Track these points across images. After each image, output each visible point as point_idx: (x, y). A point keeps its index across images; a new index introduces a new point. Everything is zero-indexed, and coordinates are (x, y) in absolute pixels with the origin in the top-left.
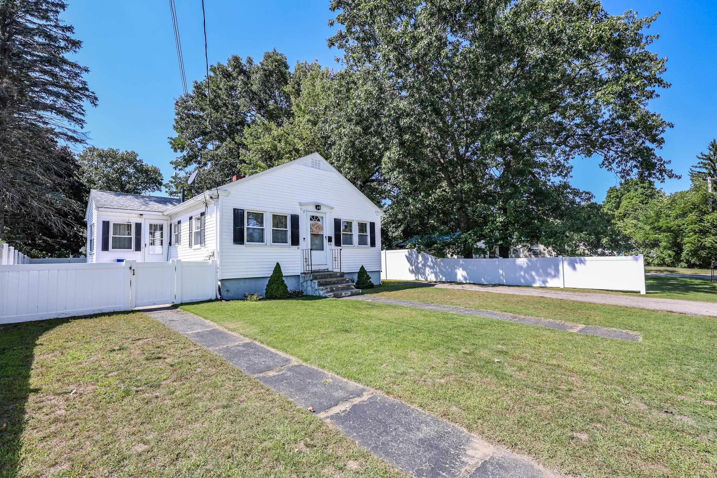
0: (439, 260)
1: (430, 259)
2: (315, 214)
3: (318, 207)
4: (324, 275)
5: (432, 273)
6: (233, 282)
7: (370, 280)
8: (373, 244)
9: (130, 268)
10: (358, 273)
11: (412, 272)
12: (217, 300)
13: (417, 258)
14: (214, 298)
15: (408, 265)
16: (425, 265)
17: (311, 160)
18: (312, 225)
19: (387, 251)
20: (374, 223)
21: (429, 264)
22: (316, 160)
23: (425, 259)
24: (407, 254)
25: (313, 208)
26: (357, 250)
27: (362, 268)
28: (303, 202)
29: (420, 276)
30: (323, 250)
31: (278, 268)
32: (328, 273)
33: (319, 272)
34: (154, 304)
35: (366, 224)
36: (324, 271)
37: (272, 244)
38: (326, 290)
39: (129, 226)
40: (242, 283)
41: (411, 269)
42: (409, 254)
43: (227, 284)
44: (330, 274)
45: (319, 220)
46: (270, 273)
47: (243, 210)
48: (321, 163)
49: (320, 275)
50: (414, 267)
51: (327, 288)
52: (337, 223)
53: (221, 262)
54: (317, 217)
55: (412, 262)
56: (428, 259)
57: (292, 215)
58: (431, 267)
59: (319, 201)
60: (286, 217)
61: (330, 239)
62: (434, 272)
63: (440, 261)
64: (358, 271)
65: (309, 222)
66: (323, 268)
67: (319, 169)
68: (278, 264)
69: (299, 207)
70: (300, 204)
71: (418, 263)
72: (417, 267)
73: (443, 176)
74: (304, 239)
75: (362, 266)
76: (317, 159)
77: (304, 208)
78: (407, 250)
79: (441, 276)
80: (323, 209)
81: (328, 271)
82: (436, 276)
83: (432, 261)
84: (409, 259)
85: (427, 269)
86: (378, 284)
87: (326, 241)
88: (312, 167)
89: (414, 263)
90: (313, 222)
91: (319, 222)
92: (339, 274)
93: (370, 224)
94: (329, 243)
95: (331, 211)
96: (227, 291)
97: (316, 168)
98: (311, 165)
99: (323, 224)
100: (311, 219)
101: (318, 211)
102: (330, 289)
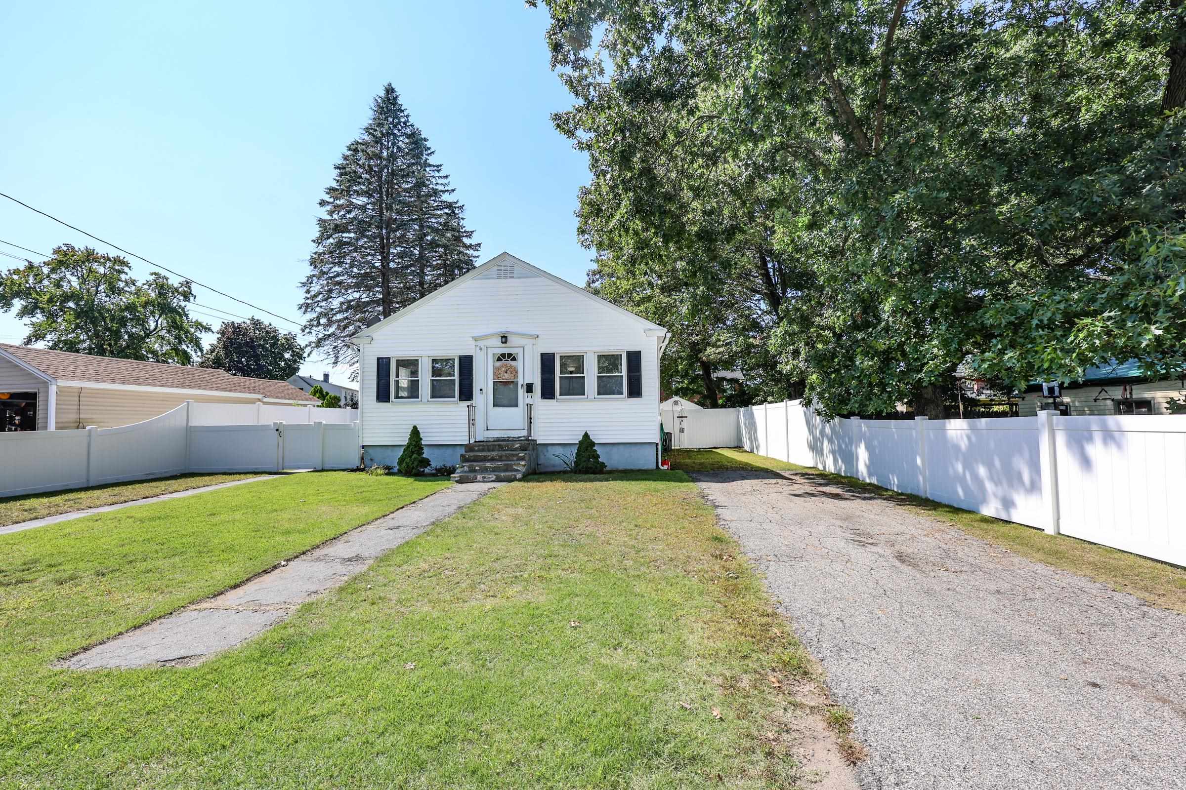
2: (506, 351)
3: (504, 339)
5: (830, 451)
6: (378, 449)
7: (600, 458)
8: (633, 393)
9: (277, 430)
11: (810, 448)
12: (358, 470)
14: (356, 466)
15: (806, 432)
17: (496, 268)
18: (497, 369)
20: (640, 352)
21: (827, 430)
22: (505, 266)
25: (497, 342)
27: (586, 436)
28: (478, 335)
29: (818, 458)
30: (516, 405)
31: (415, 432)
35: (618, 356)
37: (431, 400)
38: (461, 470)
40: (388, 451)
41: (809, 440)
43: (370, 451)
44: (499, 445)
45: (514, 359)
46: (404, 440)
47: (390, 359)
48: (516, 267)
50: (811, 436)
52: (547, 361)
53: (362, 424)
54: (510, 355)
55: (810, 427)
57: (461, 358)
58: (829, 439)
59: (503, 328)
60: (451, 360)
61: (530, 388)
65: (491, 365)
67: (512, 277)
68: (415, 428)
69: (473, 343)
70: (476, 339)
71: (816, 428)
72: (814, 438)
74: (481, 390)
75: (588, 434)
76: (506, 263)
77: (482, 344)
79: (840, 462)
80: (514, 341)
82: (835, 460)
85: (825, 444)
86: (650, 467)
87: (521, 392)
88: (501, 278)
89: (813, 430)
90: (499, 364)
91: (513, 363)
92: (517, 446)
93: (629, 354)
94: (530, 394)
95: (533, 341)
96: (371, 460)
97: (506, 278)
98: (496, 276)
99: (519, 364)
100: (499, 359)
101: (504, 345)
102: (469, 467)
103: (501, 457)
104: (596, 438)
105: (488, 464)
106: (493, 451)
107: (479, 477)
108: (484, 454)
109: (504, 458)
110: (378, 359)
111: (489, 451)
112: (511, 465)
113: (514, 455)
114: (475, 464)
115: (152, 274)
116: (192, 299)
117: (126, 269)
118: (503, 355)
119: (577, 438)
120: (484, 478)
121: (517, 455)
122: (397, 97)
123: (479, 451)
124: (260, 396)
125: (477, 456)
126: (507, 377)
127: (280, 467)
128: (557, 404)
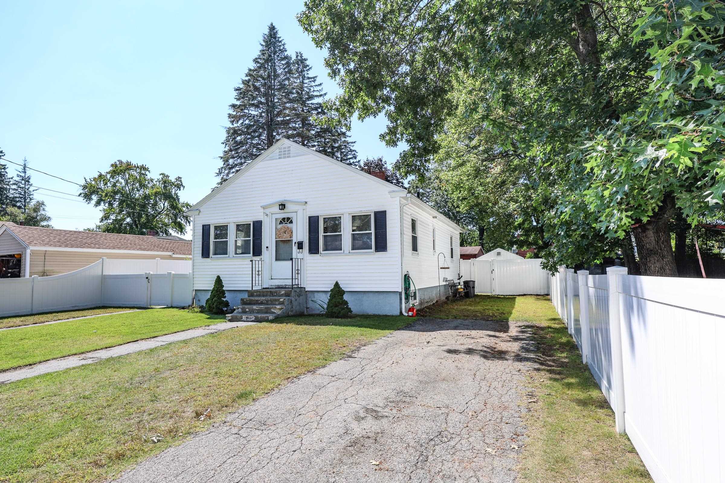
2: (286, 216)
3: (283, 206)
4: (263, 292)
6: (204, 293)
8: (381, 247)
9: (147, 278)
20: (385, 212)
22: (285, 148)
25: (276, 209)
27: (337, 284)
28: (265, 204)
31: (219, 281)
34: (159, 305)
35: (369, 216)
37: (234, 255)
43: (199, 294)
45: (291, 222)
47: (210, 226)
49: (257, 292)
52: (313, 222)
54: (288, 219)
57: (254, 223)
59: (280, 198)
60: (250, 224)
61: (300, 245)
65: (275, 227)
67: (289, 157)
68: (218, 277)
69: (262, 210)
70: (264, 207)
74: (267, 247)
75: (336, 282)
76: (284, 146)
77: (268, 211)
80: (290, 207)
86: (396, 313)
87: (295, 249)
88: (280, 158)
90: (280, 226)
91: (289, 225)
92: (283, 292)
93: (376, 213)
94: (301, 250)
95: (304, 207)
97: (285, 158)
98: (278, 157)
99: (293, 226)
100: (281, 223)
101: (282, 211)
102: (242, 309)
103: (267, 301)
104: (344, 287)
105: (255, 307)
106: (266, 296)
107: (244, 317)
108: (256, 298)
109: (270, 302)
110: (203, 226)
111: (263, 296)
112: (270, 309)
113: (276, 300)
114: (246, 307)
115: (161, 174)
116: (182, 188)
117: (147, 173)
118: (284, 219)
119: (329, 287)
120: (247, 318)
121: (279, 300)
122: (276, 32)
123: (257, 296)
124: (170, 253)
125: (252, 300)
126: (286, 237)
127: (149, 304)
128: (320, 258)
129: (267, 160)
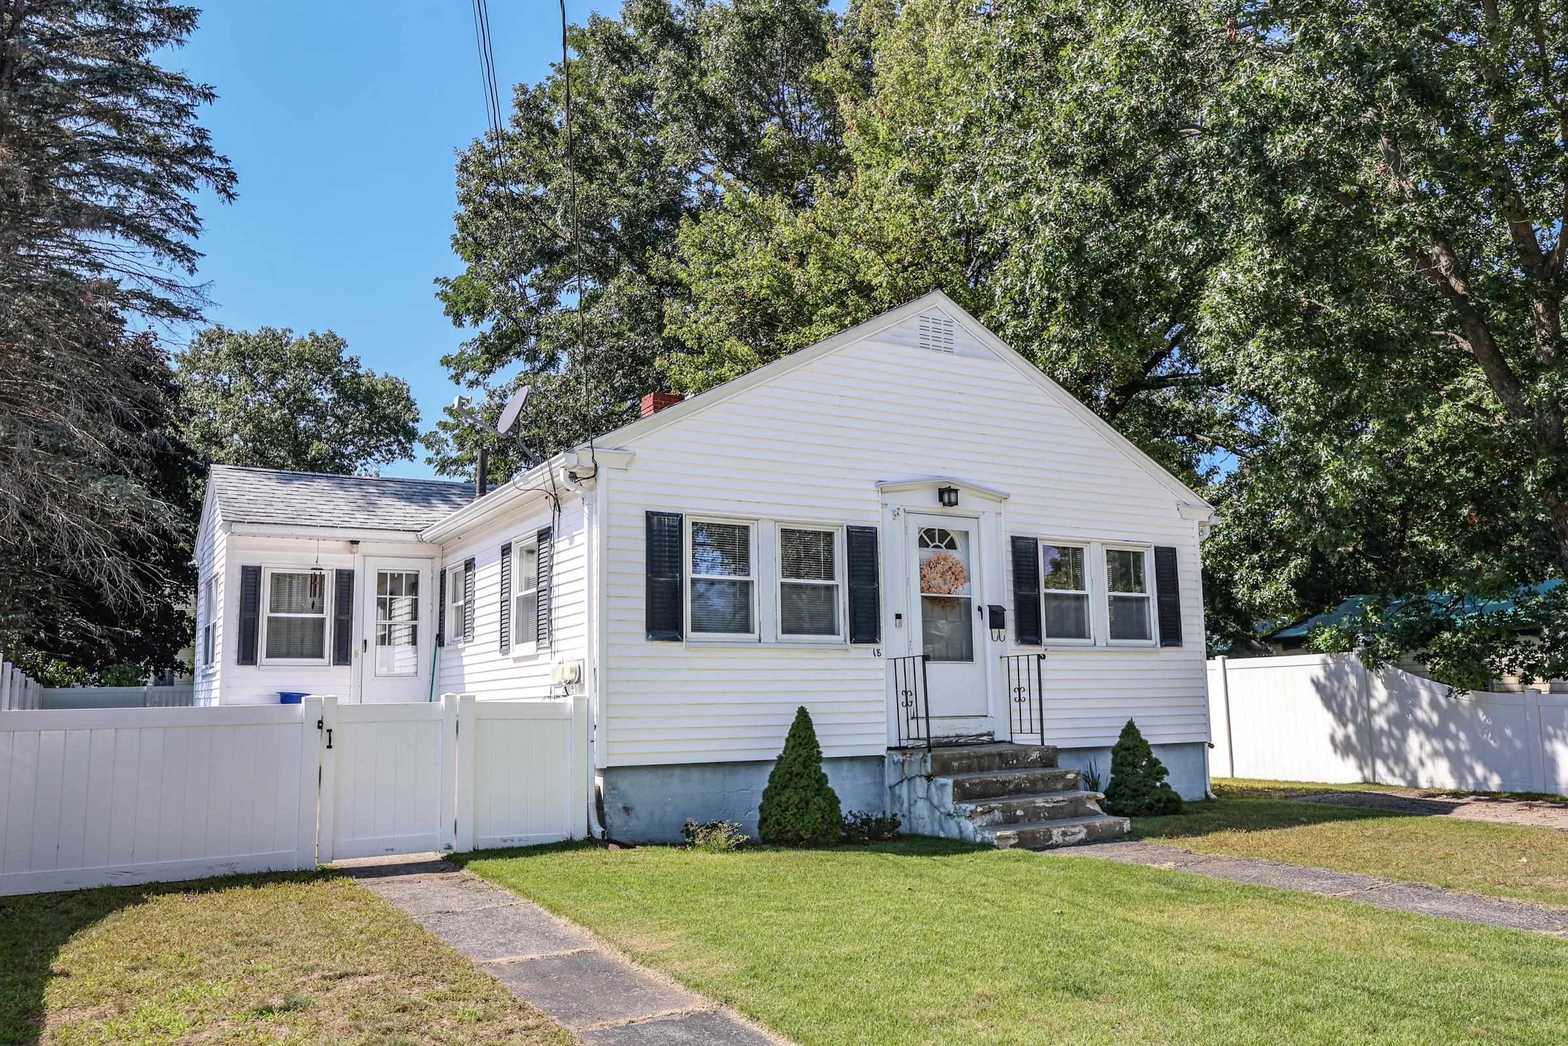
0: (1465, 700)
1: (1425, 696)
2: (937, 523)
3: (947, 495)
4: (979, 757)
5: (1436, 754)
6: (647, 777)
7: (1166, 779)
8: (1171, 634)
9: (320, 724)
10: (1115, 751)
11: (1344, 748)
12: (590, 842)
13: (1366, 689)
14: (581, 835)
15: (1325, 721)
16: (1401, 722)
17: (916, 323)
18: (926, 566)
19: (1231, 663)
20: (1172, 551)
21: (1420, 714)
22: (936, 321)
23: (1405, 698)
24: (1320, 673)
25: (929, 501)
26: (1106, 657)
27: (1130, 730)
28: (890, 477)
29: (1380, 767)
30: (970, 658)
31: (802, 726)
32: (993, 749)
33: (957, 745)
34: (390, 851)
35: (1138, 556)
36: (976, 741)
37: (781, 637)
38: (987, 818)
39: (316, 581)
40: (675, 782)
41: (1340, 734)
42: (1330, 675)
44: (1000, 755)
45: (952, 545)
46: (773, 747)
47: (680, 517)
48: (955, 328)
49: (961, 757)
50: (1351, 729)
51: (991, 811)
53: (606, 705)
54: (944, 534)
55: (1342, 706)
56: (1416, 695)
57: (850, 530)
58: (1430, 732)
60: (830, 535)
61: (996, 618)
62: (1447, 753)
63: (1475, 705)
64: (1114, 742)
65: (916, 555)
66: (972, 728)
67: (949, 351)
68: (803, 713)
69: (876, 496)
70: (882, 487)
71: (1371, 713)
72: (1367, 733)
73: (1466, 346)
74: (898, 616)
75: (1131, 725)
76: (936, 314)
77: (895, 500)
78: (1317, 658)
79: (1480, 771)
80: (967, 502)
81: (993, 742)
82: (1458, 768)
83: (1434, 704)
84: (1327, 694)
85: (1414, 740)
86: (1198, 795)
87: (980, 626)
88: (924, 346)
89: (1354, 711)
90: (929, 553)
91: (952, 555)
92: (1035, 756)
93: (1158, 551)
94: (995, 631)
95: (998, 507)
96: (627, 810)
97: (937, 349)
98: (918, 341)
99: (970, 559)
101: (948, 509)
102: (1003, 812)
103: (1033, 782)
105: (1040, 802)
106: (989, 769)
107: (1057, 836)
109: (1040, 786)
110: (650, 516)
111: (982, 769)
118: (931, 532)
126: (947, 588)
127: (327, 851)
129: (886, 342)
